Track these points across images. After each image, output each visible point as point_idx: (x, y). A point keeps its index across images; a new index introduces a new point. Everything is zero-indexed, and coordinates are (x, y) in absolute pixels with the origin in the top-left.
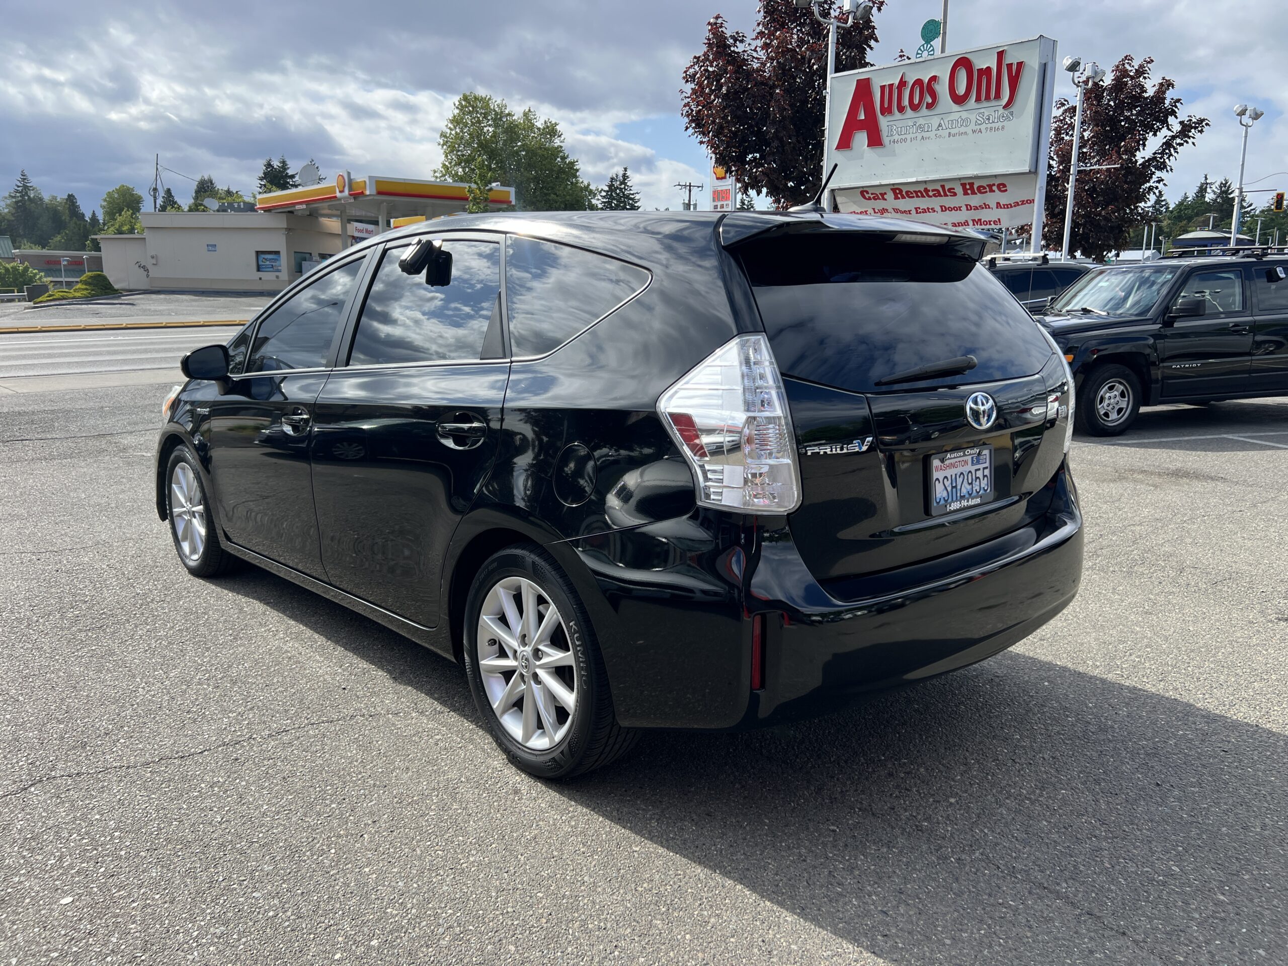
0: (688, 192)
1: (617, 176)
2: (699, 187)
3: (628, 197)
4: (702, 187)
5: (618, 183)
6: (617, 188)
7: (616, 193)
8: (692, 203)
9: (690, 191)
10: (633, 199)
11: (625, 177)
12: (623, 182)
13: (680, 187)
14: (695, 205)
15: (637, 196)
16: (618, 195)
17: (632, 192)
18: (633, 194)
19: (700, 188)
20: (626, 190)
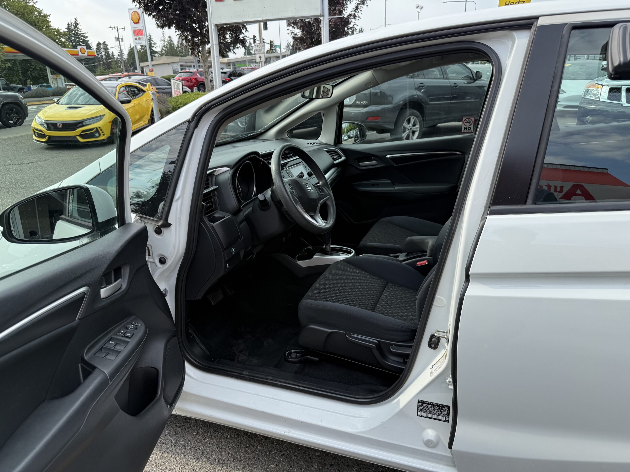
0: (116, 31)
1: (71, 23)
2: (122, 29)
3: (80, 35)
4: (124, 28)
5: (73, 27)
6: (72, 30)
7: (73, 33)
8: (120, 37)
9: (118, 31)
10: (84, 36)
11: (76, 24)
12: (76, 27)
13: (112, 29)
14: (122, 39)
15: (86, 35)
16: (74, 34)
17: (81, 32)
18: (83, 34)
19: (124, 29)
20: (78, 31)
